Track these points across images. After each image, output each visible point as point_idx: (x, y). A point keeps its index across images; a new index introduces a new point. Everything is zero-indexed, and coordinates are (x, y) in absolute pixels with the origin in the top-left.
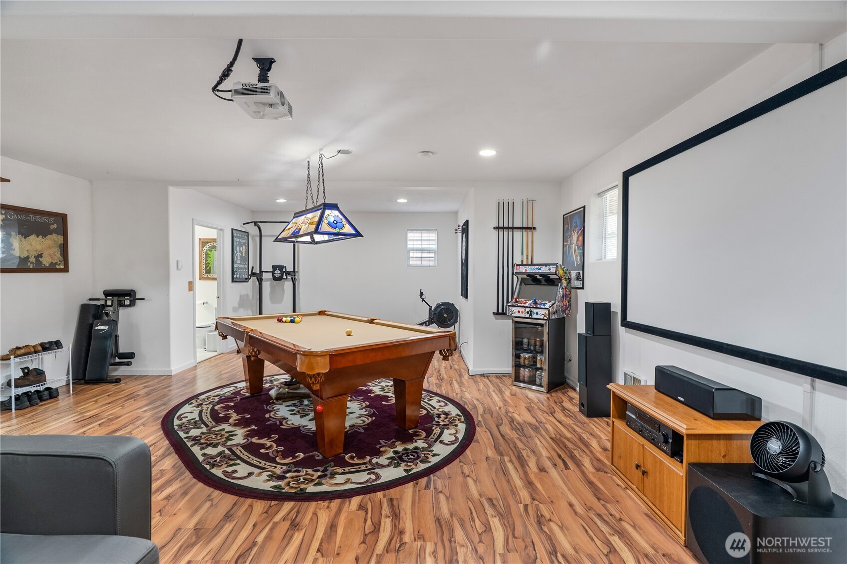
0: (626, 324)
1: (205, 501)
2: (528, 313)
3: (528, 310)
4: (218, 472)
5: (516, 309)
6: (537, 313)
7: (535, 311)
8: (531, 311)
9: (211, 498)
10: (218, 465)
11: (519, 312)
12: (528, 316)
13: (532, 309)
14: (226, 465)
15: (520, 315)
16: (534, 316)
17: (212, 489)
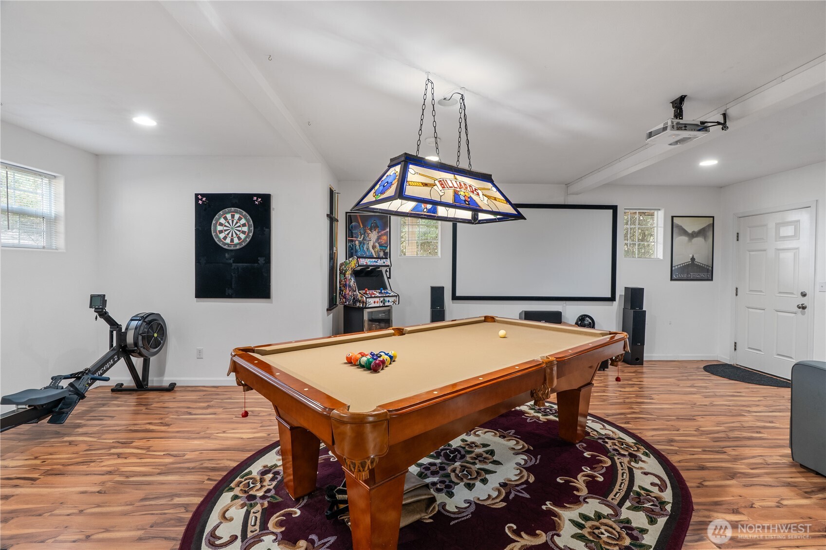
0: (455, 298)
1: (706, 486)
2: (382, 302)
3: (382, 299)
4: (667, 495)
5: (371, 301)
6: (389, 301)
7: (387, 299)
8: (384, 300)
9: (698, 485)
10: (657, 500)
11: (375, 302)
12: (381, 305)
13: (385, 298)
14: (651, 494)
15: (377, 305)
16: (387, 304)
17: (690, 490)
